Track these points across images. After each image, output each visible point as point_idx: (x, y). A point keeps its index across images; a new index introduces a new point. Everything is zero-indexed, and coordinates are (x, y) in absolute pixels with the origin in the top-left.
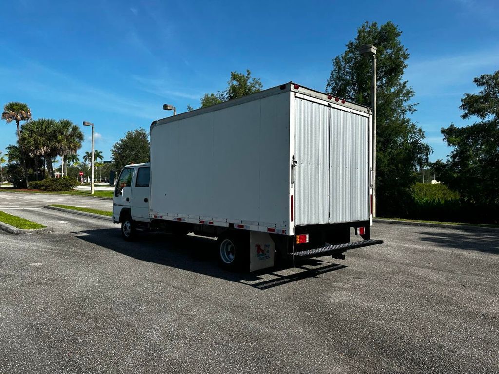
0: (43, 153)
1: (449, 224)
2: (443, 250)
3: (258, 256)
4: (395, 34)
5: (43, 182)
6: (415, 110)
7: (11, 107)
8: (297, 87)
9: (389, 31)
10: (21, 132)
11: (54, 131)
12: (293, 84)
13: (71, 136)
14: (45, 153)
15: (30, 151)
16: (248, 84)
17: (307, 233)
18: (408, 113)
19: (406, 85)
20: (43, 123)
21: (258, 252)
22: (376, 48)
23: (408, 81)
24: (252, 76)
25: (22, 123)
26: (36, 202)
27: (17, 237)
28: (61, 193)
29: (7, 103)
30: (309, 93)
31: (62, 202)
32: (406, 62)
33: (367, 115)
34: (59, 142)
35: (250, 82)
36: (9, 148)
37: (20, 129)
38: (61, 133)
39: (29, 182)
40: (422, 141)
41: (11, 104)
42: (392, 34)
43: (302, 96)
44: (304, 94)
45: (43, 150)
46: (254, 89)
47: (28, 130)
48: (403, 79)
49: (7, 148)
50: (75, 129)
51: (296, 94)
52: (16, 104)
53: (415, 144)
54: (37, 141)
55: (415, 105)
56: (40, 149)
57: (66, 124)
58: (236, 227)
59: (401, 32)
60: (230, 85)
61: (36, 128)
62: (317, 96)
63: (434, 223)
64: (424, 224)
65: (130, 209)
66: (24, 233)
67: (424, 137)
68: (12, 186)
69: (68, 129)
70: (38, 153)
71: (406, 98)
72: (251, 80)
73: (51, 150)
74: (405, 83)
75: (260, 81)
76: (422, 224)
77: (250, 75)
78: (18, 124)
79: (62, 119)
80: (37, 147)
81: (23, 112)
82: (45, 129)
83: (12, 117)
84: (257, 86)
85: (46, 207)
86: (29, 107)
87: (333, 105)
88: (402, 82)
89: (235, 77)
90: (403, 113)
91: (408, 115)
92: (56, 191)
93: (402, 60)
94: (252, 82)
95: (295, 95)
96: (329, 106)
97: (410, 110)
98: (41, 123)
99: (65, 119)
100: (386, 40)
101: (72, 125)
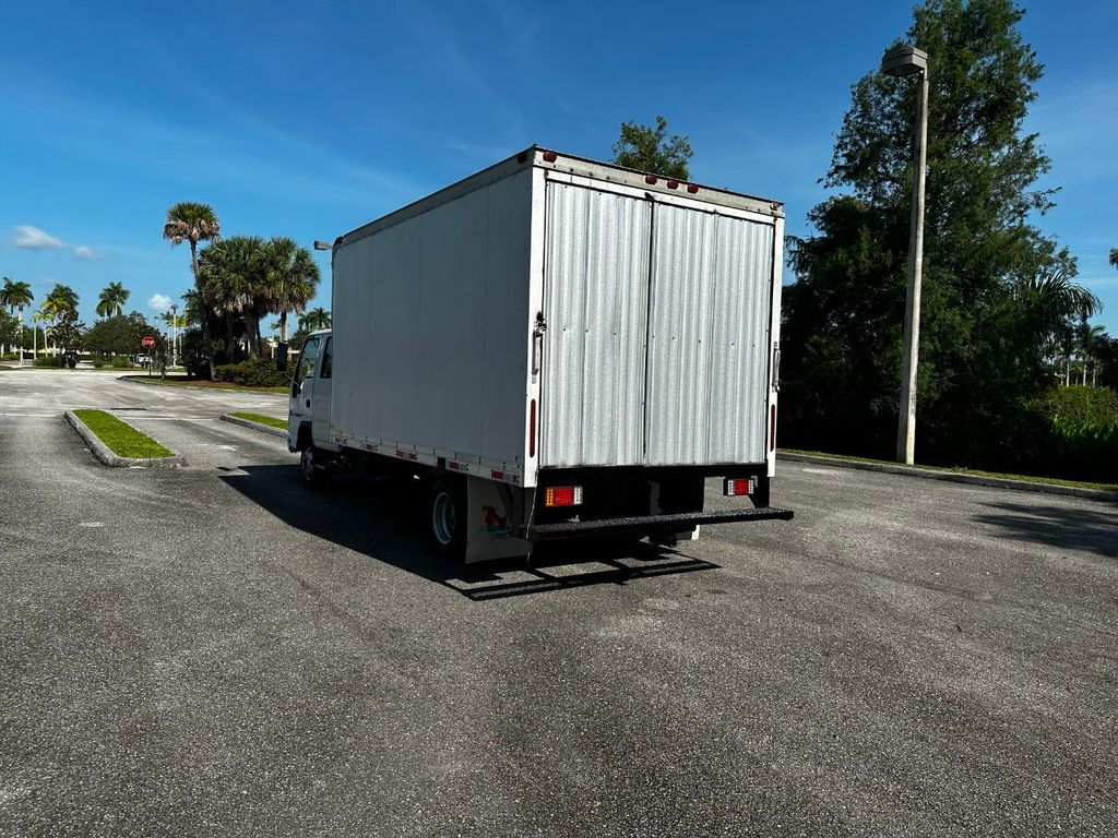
0: (240, 307)
1: (1083, 487)
2: (1004, 545)
3: (489, 530)
4: (1007, 16)
5: (241, 366)
6: (1051, 205)
7: (181, 213)
8: (550, 157)
9: (989, 11)
10: (200, 264)
11: (261, 261)
12: (541, 150)
13: (295, 271)
14: (244, 306)
15: (216, 302)
16: (660, 149)
17: (578, 485)
18: (1033, 212)
19: (1033, 143)
20: (241, 244)
21: (489, 521)
22: (926, 55)
23: (1037, 135)
24: (670, 131)
25: (202, 245)
26: (217, 408)
27: (109, 472)
28: (273, 391)
29: (173, 205)
30: (590, 170)
31: (265, 409)
32: (1035, 86)
33: (770, 220)
34: (270, 284)
35: (664, 145)
36: (188, 296)
37: (198, 258)
38: (274, 265)
39: (215, 366)
40: (1073, 282)
41: (179, 206)
42: (998, 16)
43: (566, 178)
44: (571, 172)
45: (241, 302)
46: (674, 160)
47: (211, 258)
48: (1024, 129)
49: (183, 297)
50: (302, 256)
51: (550, 172)
52: (191, 207)
53: (1053, 290)
54: (228, 282)
55: (1050, 192)
56: (234, 299)
57: (284, 247)
58: (448, 467)
59: (1023, 12)
60: (618, 155)
61: (227, 255)
62: (611, 176)
63: (1045, 482)
64: (1019, 484)
65: (311, 423)
66: (127, 465)
67: (1074, 274)
68: (186, 374)
69: (287, 258)
70: (230, 307)
71: (1027, 177)
72: (666, 141)
73: (255, 300)
74: (1032, 137)
75: (686, 143)
76: (1015, 484)
77: (666, 129)
78: (193, 248)
79: (276, 237)
80: (228, 297)
81: (203, 222)
82: (244, 258)
83: (182, 233)
84: (680, 154)
85: (223, 418)
86: (217, 212)
87: (659, 197)
88: (1021, 136)
89: (629, 135)
90: (1021, 213)
91: (1033, 219)
92: (264, 386)
93: (1024, 80)
94: (669, 145)
95: (546, 174)
96: (649, 198)
97: (1038, 205)
98: (235, 245)
99: (283, 237)
100: (981, 33)
101: (296, 248)
